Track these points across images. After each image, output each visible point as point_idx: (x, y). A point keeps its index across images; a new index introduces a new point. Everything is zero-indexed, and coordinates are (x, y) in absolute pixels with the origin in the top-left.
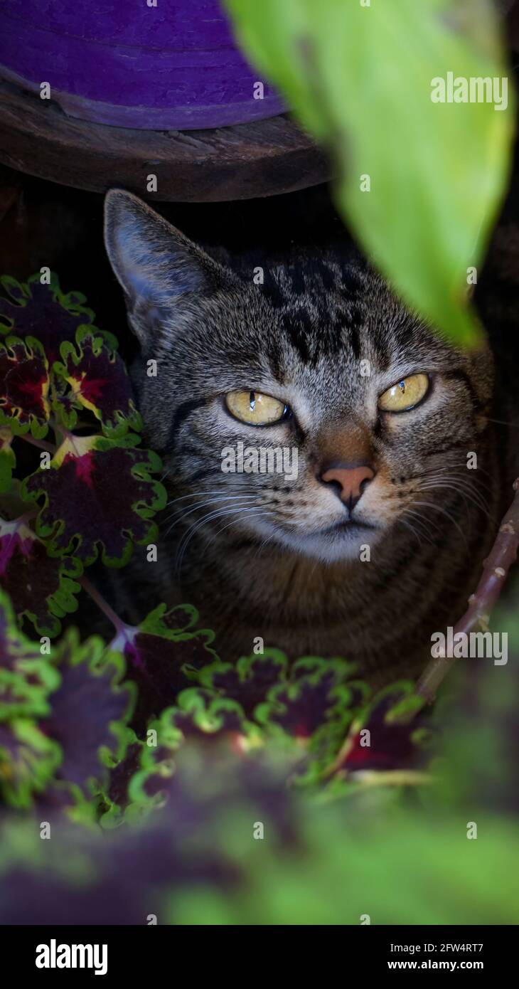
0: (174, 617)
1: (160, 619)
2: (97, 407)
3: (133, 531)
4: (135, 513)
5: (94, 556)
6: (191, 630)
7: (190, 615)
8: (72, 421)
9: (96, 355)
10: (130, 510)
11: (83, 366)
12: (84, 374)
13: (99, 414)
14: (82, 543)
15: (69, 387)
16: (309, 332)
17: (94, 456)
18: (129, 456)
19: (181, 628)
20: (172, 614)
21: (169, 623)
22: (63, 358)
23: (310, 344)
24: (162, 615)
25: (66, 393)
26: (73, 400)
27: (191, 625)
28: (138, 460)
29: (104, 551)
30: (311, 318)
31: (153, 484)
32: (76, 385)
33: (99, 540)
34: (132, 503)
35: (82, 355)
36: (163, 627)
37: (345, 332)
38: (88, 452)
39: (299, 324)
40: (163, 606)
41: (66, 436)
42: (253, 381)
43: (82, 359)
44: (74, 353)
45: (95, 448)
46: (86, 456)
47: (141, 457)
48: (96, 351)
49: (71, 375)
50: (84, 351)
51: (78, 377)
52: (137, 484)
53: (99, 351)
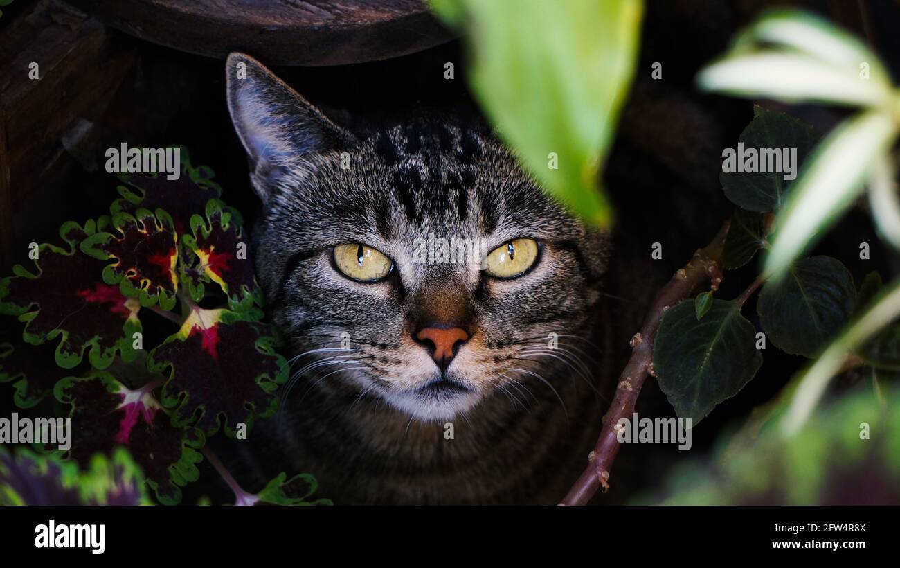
0: (293, 486)
1: (280, 488)
2: (224, 280)
3: (256, 404)
4: (258, 386)
5: (217, 427)
6: (307, 500)
7: (309, 484)
8: (199, 294)
9: (224, 229)
10: (253, 383)
11: (211, 239)
12: (212, 248)
13: (226, 288)
14: (206, 414)
15: (197, 260)
16: (418, 191)
17: (220, 329)
18: (253, 330)
19: (300, 497)
20: (292, 483)
21: (288, 492)
22: (193, 230)
23: (418, 202)
24: (281, 484)
25: (194, 266)
26: (201, 273)
27: (310, 494)
28: (262, 334)
29: (226, 422)
30: (422, 177)
31: (276, 358)
32: (204, 258)
33: (222, 412)
34: (256, 376)
35: (211, 229)
36: (282, 495)
37: (453, 193)
38: (213, 325)
39: (409, 182)
40: (283, 476)
41: (193, 308)
42: (358, 233)
43: (212, 233)
44: (204, 227)
45: (221, 321)
46: (212, 329)
47: (265, 331)
48: (224, 226)
49: (200, 248)
50: (212, 225)
51: (207, 250)
52: (262, 357)
53: (227, 226)
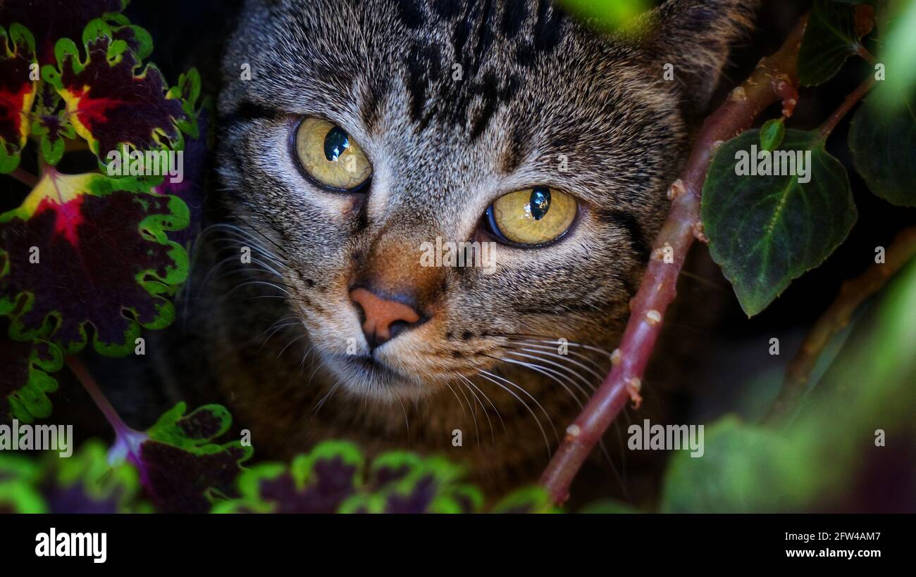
0: (196, 422)
1: (177, 424)
3: (138, 310)
4: (140, 287)
5: (81, 341)
6: (221, 441)
7: (219, 420)
8: (56, 154)
9: (111, 64)
10: (134, 282)
11: (85, 77)
12: (86, 89)
14: (63, 324)
15: (62, 104)
16: (434, 80)
17: (85, 204)
18: (139, 205)
19: (205, 436)
20: (194, 417)
21: (189, 429)
22: (58, 60)
23: (430, 97)
24: (179, 418)
25: (56, 112)
26: (63, 124)
27: (220, 433)
28: (152, 211)
29: (96, 335)
30: (443, 60)
31: (169, 247)
32: (72, 102)
33: (87, 321)
34: (137, 272)
35: (88, 61)
36: (180, 434)
37: (478, 102)
38: (74, 197)
39: (426, 64)
40: (181, 407)
41: (46, 172)
42: (334, 109)
43: (87, 67)
44: (76, 57)
45: (89, 192)
46: (72, 204)
47: (158, 206)
48: (113, 59)
49: (67, 87)
50: (92, 56)
51: (76, 90)
52: (146, 245)
53: (118, 59)
